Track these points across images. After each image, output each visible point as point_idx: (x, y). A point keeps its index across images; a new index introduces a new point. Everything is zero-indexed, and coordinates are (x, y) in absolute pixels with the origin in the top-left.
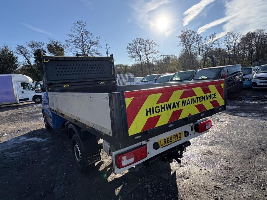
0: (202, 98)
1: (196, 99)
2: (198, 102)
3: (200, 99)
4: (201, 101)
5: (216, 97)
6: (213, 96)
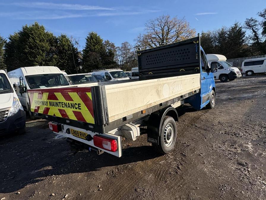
0: (64, 104)
1: (59, 104)
2: (60, 107)
3: (62, 105)
4: (63, 107)
5: (80, 109)
6: (77, 106)
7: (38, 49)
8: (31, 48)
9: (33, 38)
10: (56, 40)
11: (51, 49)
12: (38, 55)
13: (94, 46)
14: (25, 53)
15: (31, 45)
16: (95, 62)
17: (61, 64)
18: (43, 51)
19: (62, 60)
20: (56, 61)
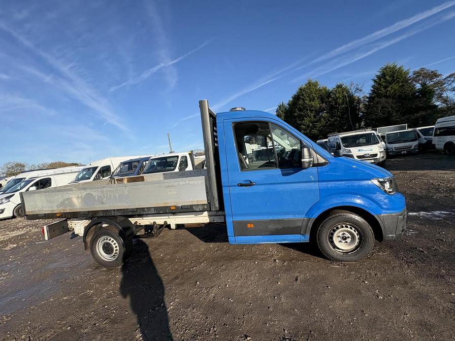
7: (307, 110)
8: (300, 110)
9: (303, 99)
10: (328, 94)
11: (320, 107)
12: (306, 117)
13: (386, 87)
14: (295, 117)
15: (300, 108)
16: (383, 114)
17: (331, 124)
18: (311, 111)
19: (332, 119)
20: (325, 120)
